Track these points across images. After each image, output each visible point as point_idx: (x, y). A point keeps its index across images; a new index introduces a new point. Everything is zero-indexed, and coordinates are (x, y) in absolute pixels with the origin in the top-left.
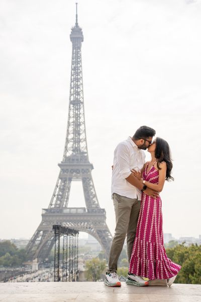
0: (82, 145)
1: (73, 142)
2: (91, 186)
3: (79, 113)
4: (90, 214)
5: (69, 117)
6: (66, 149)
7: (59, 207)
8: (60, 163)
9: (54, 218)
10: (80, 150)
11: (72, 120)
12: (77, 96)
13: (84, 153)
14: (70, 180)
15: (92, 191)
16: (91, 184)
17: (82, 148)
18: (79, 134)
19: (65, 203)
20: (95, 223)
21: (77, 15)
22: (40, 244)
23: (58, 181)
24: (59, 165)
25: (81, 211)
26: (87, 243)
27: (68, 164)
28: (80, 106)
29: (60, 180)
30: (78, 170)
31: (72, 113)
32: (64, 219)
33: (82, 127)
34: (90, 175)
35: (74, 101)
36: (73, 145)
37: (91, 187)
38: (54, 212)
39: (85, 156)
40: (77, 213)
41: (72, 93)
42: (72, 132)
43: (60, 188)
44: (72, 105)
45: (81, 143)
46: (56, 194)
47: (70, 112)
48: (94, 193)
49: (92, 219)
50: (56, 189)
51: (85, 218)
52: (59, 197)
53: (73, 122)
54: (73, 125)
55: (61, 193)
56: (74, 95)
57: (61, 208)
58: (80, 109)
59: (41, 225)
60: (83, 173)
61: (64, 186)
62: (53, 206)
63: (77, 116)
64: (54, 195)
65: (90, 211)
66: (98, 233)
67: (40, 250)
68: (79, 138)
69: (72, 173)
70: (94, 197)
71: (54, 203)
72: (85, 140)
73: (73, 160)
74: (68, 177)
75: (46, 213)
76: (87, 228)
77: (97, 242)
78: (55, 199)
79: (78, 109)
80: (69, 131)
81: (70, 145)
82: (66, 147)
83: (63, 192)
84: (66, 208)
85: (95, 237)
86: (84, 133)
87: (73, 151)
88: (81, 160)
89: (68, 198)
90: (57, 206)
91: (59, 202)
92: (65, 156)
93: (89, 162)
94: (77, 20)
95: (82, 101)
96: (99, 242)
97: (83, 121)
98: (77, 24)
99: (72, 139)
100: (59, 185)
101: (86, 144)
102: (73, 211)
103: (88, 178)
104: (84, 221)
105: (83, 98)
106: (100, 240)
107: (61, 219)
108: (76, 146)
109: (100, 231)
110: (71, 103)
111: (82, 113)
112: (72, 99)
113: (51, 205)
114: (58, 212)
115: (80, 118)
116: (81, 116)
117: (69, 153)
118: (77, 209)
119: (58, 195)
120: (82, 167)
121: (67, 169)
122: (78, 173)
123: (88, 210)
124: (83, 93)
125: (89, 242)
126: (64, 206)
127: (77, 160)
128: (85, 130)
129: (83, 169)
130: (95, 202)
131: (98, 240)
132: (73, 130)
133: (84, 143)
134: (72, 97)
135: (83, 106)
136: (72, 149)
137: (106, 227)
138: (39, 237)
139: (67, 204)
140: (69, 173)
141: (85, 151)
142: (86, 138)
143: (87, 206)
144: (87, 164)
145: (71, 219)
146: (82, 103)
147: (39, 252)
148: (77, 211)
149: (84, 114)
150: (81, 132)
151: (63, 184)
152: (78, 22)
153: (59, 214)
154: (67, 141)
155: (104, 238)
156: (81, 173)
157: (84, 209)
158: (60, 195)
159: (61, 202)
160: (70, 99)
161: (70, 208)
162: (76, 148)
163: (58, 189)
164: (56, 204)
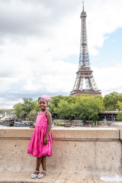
21: (83, 7)
94: (83, 9)
98: (83, 11)
120: (89, 72)
152: (84, 9)
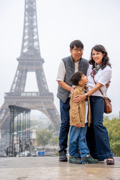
0: (36, 44)
1: (28, 41)
2: (42, 75)
3: (32, 18)
4: (42, 97)
5: (25, 22)
6: (23, 47)
7: (18, 92)
8: (18, 58)
9: (14, 100)
10: (34, 48)
11: (27, 24)
12: (31, 5)
13: (37, 50)
14: (26, 71)
15: (43, 79)
16: (43, 74)
17: (36, 46)
18: (33, 36)
19: (22, 88)
20: (45, 103)
22: (3, 119)
23: (17, 71)
24: (18, 60)
25: (34, 95)
26: (40, 118)
27: (25, 58)
28: (33, 13)
29: (18, 71)
30: (32, 63)
31: (27, 18)
32: (22, 100)
33: (35, 30)
34: (42, 68)
35: (28, 9)
36: (28, 44)
37: (42, 77)
38: (14, 95)
39: (38, 53)
40: (31, 96)
41: (27, 2)
42: (27, 34)
43: (18, 77)
44: (27, 12)
45: (34, 42)
46: (16, 81)
47: (25, 18)
48: (45, 81)
49: (43, 100)
50: (15, 78)
51: (38, 100)
52: (18, 84)
53: (28, 26)
54: (28, 28)
55: (19, 81)
56: (29, 4)
57: (19, 92)
58: (33, 15)
59: (4, 105)
60: (36, 66)
61: (22, 75)
62: (13, 91)
63: (31, 21)
64: (14, 83)
65: (41, 94)
66: (48, 111)
67: (3, 124)
68: (33, 38)
69: (28, 66)
70: (45, 84)
71: (14, 88)
72: (38, 40)
73: (28, 56)
74: (24, 69)
75: (7, 96)
76: (39, 107)
77: (47, 117)
78: (15, 85)
79: (32, 16)
80: (25, 33)
81: (26, 44)
82: (23, 46)
83: (21, 80)
84: (23, 92)
85: (46, 113)
86: (37, 35)
87: (28, 48)
88: (34, 55)
89: (24, 85)
90: (17, 91)
91: (17, 88)
92: (22, 52)
93: (41, 57)
95: (35, 9)
96: (49, 117)
97: (35, 25)
99: (27, 39)
100: (18, 74)
101: (39, 43)
102: (29, 95)
103: (40, 70)
104: (38, 102)
105: (36, 7)
106: (49, 116)
107: (19, 100)
108: (31, 45)
109: (49, 109)
110: (26, 10)
111: (35, 19)
112: (27, 7)
113: (12, 89)
114: (17, 95)
115: (33, 22)
116: (34, 21)
117: (26, 50)
118: (32, 93)
119: (17, 82)
121: (24, 63)
122: (32, 66)
123: (40, 94)
124: (35, 3)
125: (42, 117)
126: (22, 91)
127: (32, 56)
128: (37, 32)
129: (36, 63)
130: (45, 87)
131: (47, 116)
132: (28, 32)
133: (37, 43)
134: (27, 6)
135: (36, 13)
136: (27, 47)
137: (54, 106)
138: (2, 114)
139: (24, 89)
140: (25, 66)
141: (38, 49)
142: (38, 39)
143: (39, 90)
144: (39, 59)
145: (27, 100)
146: (35, 10)
147: (3, 125)
148: (31, 94)
149: (36, 19)
150: (34, 34)
151: (21, 74)
153: (18, 97)
154: (24, 40)
155: (52, 114)
156: (35, 66)
157: (37, 93)
158: (19, 83)
159: (19, 87)
160: (25, 7)
161: (26, 93)
162: (30, 46)
163: (17, 78)
164: (15, 90)
